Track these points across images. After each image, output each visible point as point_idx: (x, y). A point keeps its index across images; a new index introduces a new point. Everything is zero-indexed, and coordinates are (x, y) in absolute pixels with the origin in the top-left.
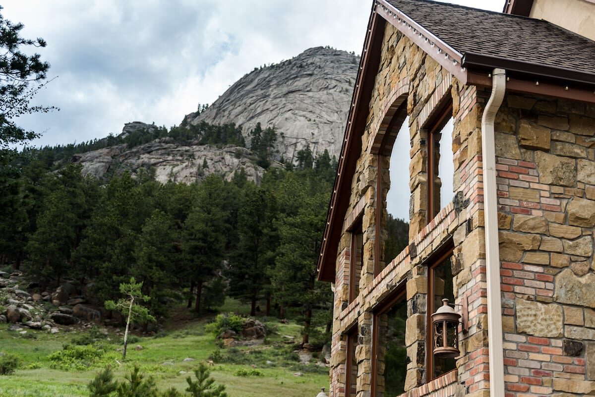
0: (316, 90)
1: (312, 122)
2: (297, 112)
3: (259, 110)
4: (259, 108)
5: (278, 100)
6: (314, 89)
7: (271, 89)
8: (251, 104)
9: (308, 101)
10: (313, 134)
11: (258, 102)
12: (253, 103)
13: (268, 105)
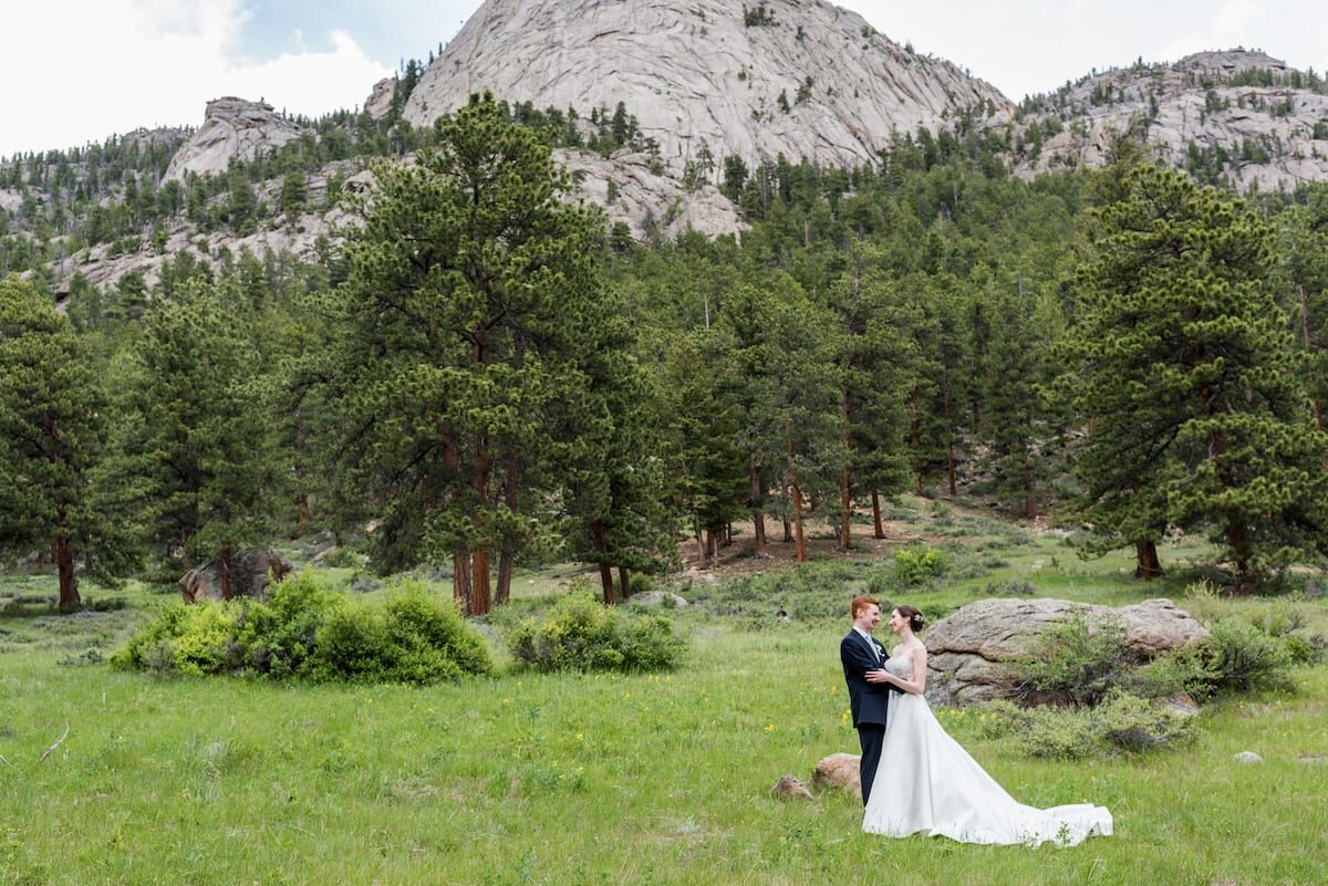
0: (644, 31)
1: (663, 95)
2: (626, 75)
3: (553, 74)
4: (551, 69)
5: (582, 52)
6: (641, 29)
7: (557, 29)
8: (531, 61)
9: (639, 53)
10: (679, 120)
11: (543, 55)
12: (534, 60)
13: (566, 64)
